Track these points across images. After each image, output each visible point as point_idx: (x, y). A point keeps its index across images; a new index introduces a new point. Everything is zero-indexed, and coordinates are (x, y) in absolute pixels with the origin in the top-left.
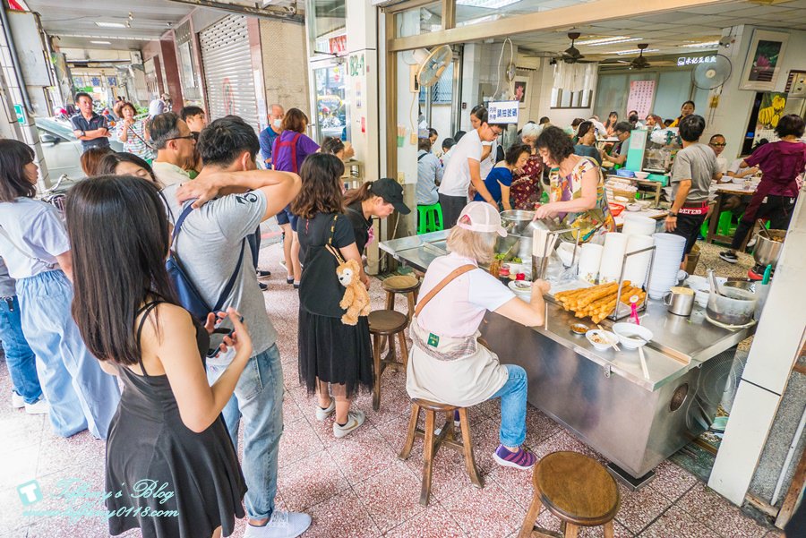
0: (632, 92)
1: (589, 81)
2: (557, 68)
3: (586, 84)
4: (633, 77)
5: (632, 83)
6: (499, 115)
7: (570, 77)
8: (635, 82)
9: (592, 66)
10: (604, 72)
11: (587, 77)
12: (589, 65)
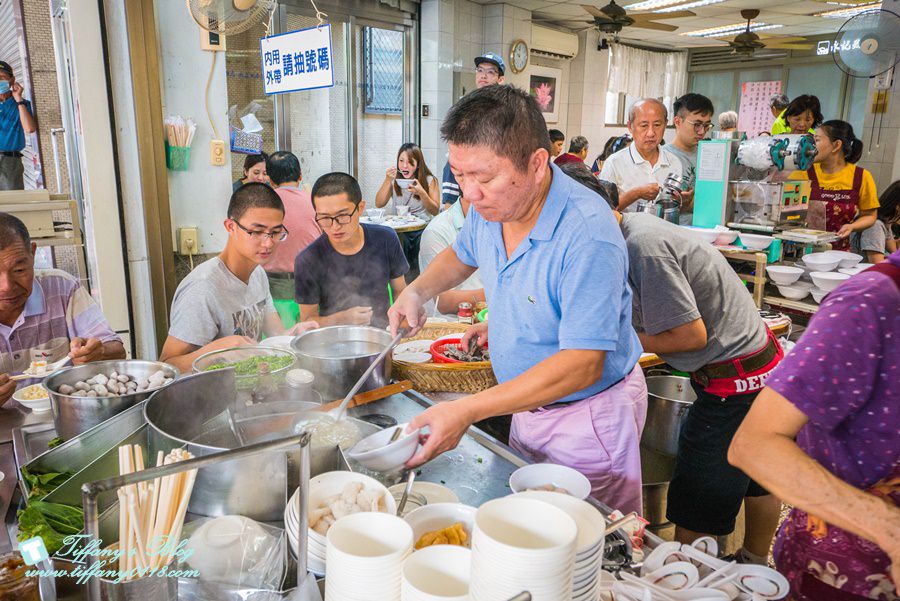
0: (744, 101)
1: (673, 82)
2: (613, 57)
3: (667, 88)
4: (744, 76)
5: (744, 85)
6: (288, 70)
7: (637, 74)
8: (749, 85)
9: (676, 58)
10: (696, 68)
11: (668, 77)
12: (671, 57)
